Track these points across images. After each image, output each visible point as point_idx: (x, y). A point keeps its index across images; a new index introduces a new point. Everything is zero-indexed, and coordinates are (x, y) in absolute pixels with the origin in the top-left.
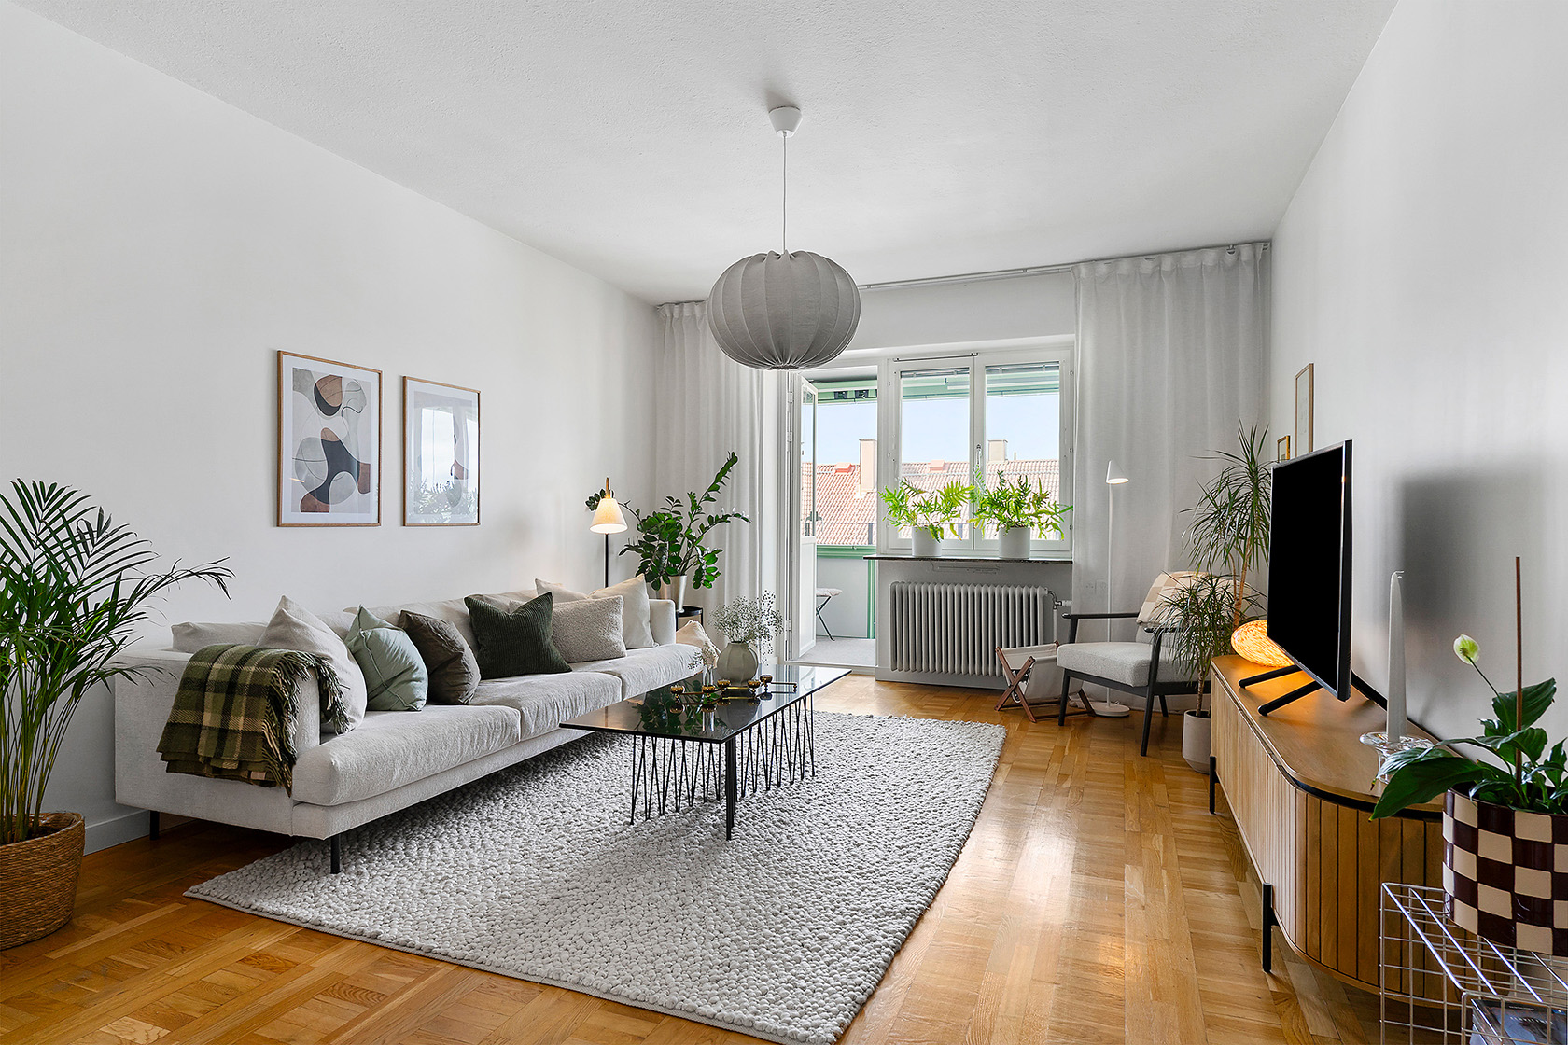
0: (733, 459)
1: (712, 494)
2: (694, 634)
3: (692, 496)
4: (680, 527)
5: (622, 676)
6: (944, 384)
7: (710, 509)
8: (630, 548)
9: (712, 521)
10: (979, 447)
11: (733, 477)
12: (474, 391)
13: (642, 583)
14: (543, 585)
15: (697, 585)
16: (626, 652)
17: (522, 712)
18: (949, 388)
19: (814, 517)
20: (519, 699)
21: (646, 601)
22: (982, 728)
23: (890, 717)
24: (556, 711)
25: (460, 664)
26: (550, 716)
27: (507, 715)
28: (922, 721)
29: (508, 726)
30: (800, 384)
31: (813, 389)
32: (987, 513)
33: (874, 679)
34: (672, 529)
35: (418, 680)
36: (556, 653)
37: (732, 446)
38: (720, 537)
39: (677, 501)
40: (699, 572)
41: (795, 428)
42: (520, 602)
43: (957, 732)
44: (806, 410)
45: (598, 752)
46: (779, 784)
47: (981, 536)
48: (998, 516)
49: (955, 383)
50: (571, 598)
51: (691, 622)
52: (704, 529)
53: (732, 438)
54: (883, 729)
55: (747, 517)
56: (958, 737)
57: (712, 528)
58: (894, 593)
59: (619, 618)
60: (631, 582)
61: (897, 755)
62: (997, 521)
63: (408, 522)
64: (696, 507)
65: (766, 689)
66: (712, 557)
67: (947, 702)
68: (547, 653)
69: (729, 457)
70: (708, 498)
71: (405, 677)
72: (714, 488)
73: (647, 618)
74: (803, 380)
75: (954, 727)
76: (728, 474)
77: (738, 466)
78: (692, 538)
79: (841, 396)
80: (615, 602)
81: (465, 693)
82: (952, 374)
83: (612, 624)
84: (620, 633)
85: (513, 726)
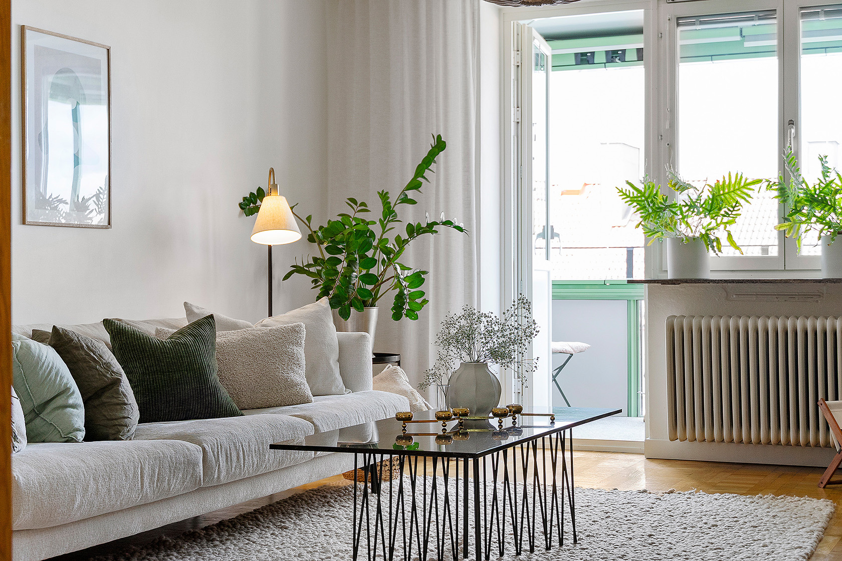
0: (440, 145)
1: (411, 194)
2: (395, 382)
3: (384, 196)
4: (372, 235)
5: (314, 420)
6: (738, 38)
7: (408, 215)
8: (298, 270)
9: (414, 231)
10: (791, 123)
11: (438, 168)
12: (103, 46)
13: (326, 309)
14: (196, 310)
15: (397, 316)
16: (313, 399)
17: (204, 449)
18: (747, 44)
19: (548, 233)
20: (199, 435)
21: (333, 335)
22: (800, 503)
23: (672, 492)
24: (241, 453)
25: (117, 392)
26: (234, 458)
27: (187, 449)
28: (717, 495)
29: (190, 464)
30: (531, 39)
31: (546, 48)
32: (804, 215)
33: (643, 458)
34: (364, 237)
35: (74, 406)
36: (224, 393)
37: (438, 126)
38: (421, 255)
39: (363, 204)
40: (400, 297)
41: (523, 103)
42: (170, 330)
43: (766, 506)
44: (538, 77)
45: (283, 522)
46: (532, 550)
47: (796, 249)
48: (821, 220)
49: (756, 37)
50: (234, 327)
51: (389, 367)
52: (401, 243)
53: (437, 114)
54: (663, 503)
55: (462, 225)
56: (768, 510)
57: (411, 242)
58: (671, 331)
59: (300, 352)
60: (311, 308)
61: (685, 526)
62: (819, 226)
63: (29, 219)
64: (389, 213)
65: (514, 423)
66: (418, 278)
67: (751, 479)
68: (213, 393)
69: (432, 142)
70: (406, 200)
71: (59, 401)
72: (415, 185)
73: (334, 356)
74: (535, 34)
75: (761, 501)
76: (433, 166)
77: (446, 156)
78: (388, 252)
79: (585, 59)
80: (295, 330)
81: (126, 429)
82: (752, 19)
83: (292, 359)
84: (302, 372)
85: (195, 464)
